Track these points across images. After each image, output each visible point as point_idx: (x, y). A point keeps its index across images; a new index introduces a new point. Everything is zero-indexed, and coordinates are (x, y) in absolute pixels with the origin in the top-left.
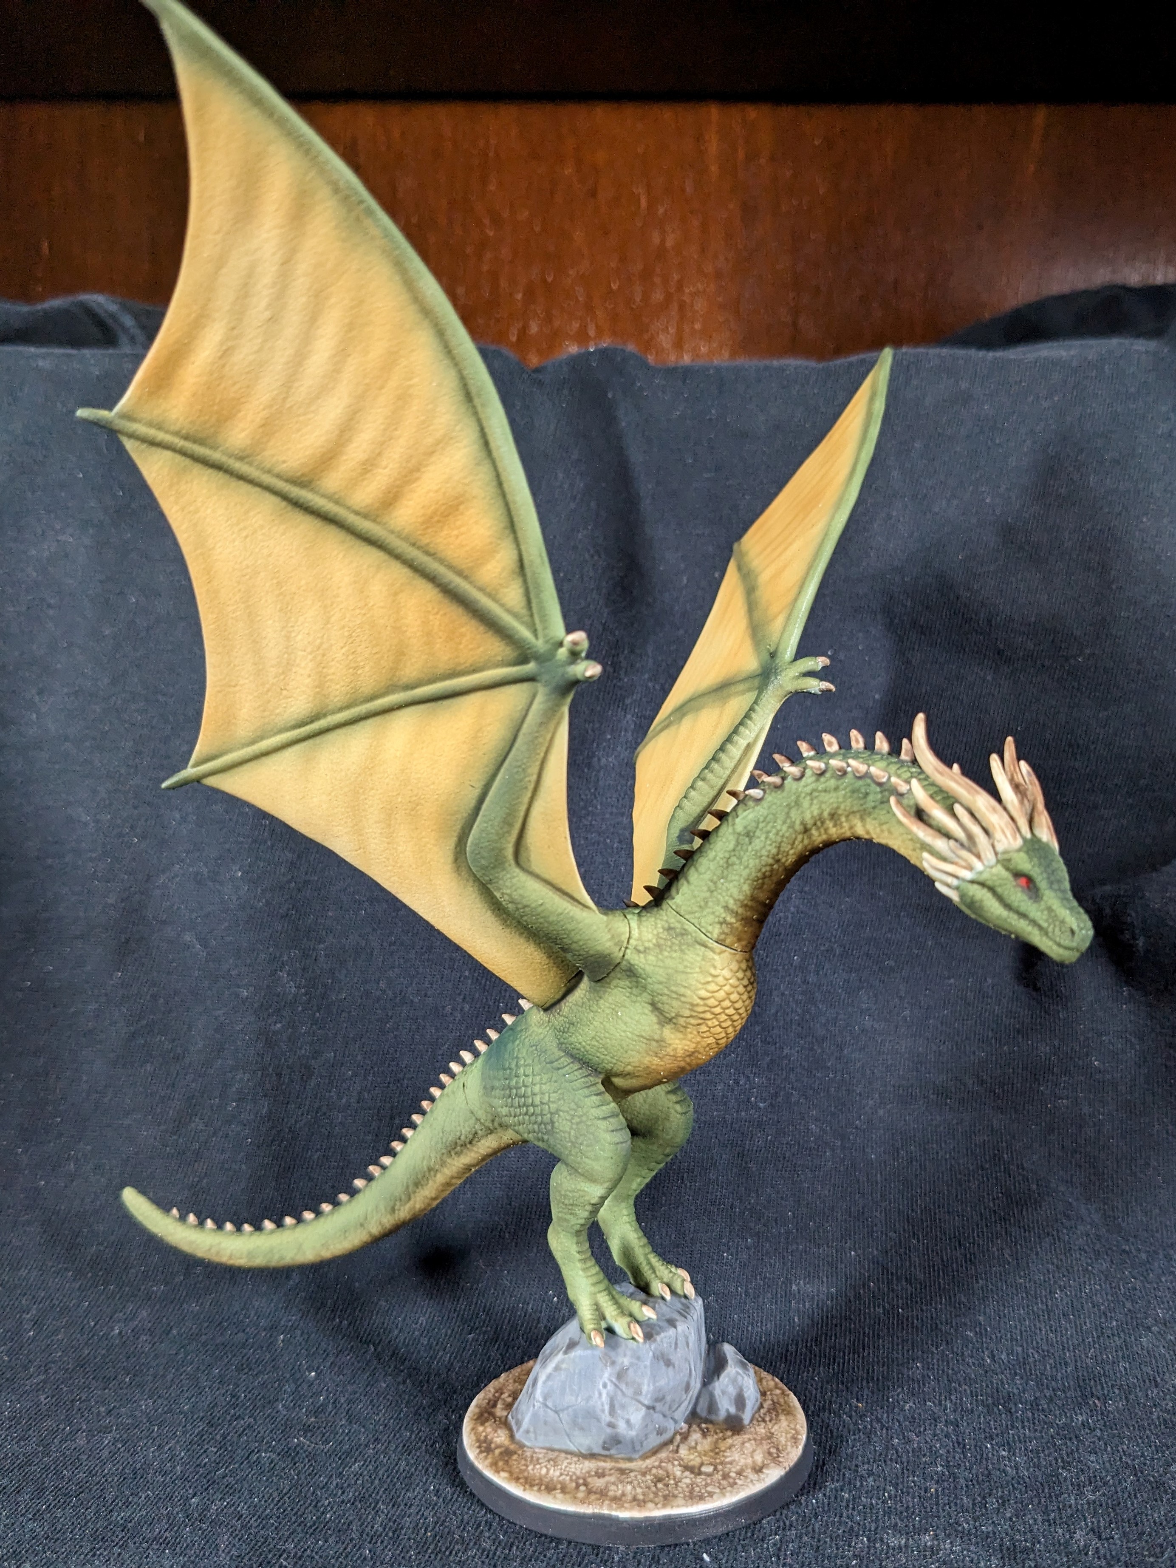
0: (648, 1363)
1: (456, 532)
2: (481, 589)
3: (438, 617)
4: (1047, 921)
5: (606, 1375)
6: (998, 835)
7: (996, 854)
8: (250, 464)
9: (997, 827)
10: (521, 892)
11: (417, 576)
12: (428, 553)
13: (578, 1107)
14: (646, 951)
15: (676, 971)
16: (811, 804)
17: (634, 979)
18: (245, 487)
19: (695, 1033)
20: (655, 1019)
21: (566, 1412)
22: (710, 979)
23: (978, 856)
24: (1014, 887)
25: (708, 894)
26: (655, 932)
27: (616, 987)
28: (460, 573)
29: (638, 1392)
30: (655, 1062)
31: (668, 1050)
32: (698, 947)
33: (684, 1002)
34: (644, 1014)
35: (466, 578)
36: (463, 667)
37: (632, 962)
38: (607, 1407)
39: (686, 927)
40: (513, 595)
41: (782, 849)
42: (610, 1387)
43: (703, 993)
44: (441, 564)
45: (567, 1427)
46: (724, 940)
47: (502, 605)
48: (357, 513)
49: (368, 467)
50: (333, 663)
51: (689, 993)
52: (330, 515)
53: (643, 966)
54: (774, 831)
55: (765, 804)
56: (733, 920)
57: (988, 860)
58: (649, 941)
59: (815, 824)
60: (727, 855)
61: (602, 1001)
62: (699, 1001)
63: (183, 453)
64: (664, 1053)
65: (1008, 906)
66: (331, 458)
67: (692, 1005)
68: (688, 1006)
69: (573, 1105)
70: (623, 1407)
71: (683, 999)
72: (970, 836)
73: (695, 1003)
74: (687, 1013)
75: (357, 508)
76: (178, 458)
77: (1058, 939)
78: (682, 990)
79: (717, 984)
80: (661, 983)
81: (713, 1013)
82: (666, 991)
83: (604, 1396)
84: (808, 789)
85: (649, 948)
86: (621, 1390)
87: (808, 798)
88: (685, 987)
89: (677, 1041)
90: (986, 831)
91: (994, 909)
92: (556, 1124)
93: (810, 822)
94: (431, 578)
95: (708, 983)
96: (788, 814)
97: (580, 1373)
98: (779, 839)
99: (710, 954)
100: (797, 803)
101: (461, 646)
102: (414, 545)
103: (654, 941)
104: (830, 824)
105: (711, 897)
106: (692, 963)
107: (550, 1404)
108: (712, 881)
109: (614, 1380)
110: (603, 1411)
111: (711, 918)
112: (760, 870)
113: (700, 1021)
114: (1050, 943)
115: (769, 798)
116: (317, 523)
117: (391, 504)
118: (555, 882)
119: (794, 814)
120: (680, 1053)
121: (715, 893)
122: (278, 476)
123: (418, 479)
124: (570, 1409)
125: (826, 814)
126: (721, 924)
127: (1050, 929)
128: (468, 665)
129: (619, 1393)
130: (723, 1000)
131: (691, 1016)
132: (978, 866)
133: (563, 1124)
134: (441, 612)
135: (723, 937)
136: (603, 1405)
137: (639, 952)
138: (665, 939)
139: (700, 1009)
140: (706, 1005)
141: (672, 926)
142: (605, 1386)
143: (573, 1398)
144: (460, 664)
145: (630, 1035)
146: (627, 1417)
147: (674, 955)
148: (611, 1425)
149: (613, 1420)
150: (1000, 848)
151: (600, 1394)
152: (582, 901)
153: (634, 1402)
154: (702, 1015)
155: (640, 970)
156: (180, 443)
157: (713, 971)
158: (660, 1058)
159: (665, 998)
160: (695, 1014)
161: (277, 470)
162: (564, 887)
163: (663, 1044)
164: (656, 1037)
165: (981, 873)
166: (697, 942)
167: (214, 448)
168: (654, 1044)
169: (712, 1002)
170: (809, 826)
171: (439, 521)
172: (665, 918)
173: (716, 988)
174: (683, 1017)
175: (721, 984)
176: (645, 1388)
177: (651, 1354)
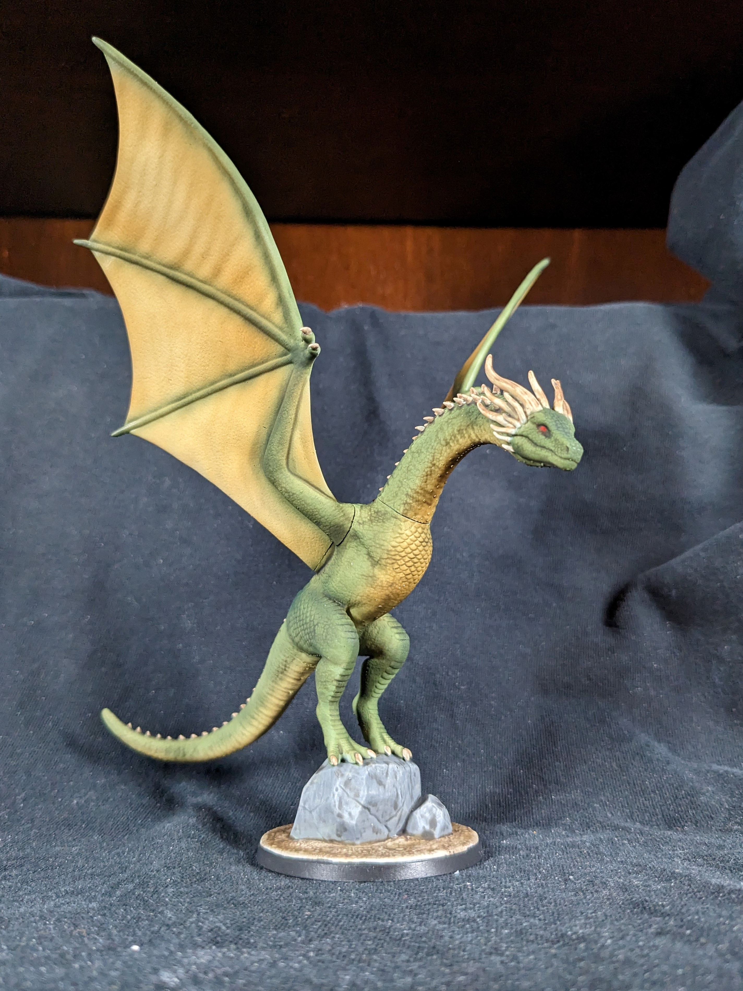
0: (364, 777)
1: (248, 286)
2: (263, 316)
3: (243, 333)
4: (554, 446)
5: (338, 783)
6: (527, 406)
7: (527, 416)
8: (151, 260)
9: (527, 401)
10: (291, 485)
11: (232, 312)
12: (236, 299)
13: (329, 619)
14: (364, 523)
15: (379, 532)
16: (448, 427)
17: (358, 540)
18: (149, 273)
19: (392, 569)
20: (369, 563)
21: (315, 811)
22: (398, 535)
23: (518, 420)
24: (538, 433)
25: (397, 489)
26: (370, 513)
27: (349, 547)
28: (252, 308)
29: (357, 795)
30: (372, 592)
31: (378, 582)
32: (392, 519)
33: (383, 550)
34: (364, 561)
35: (255, 311)
36: (257, 361)
37: (356, 530)
38: (337, 804)
39: (387, 509)
40: (278, 317)
41: (435, 457)
42: (340, 790)
43: (394, 544)
44: (243, 304)
45: (315, 821)
46: (406, 514)
47: (273, 323)
48: (201, 281)
49: (204, 256)
50: (194, 364)
51: (386, 544)
52: (189, 284)
53: (361, 531)
54: (430, 447)
55: (425, 433)
56: (411, 501)
57: (523, 420)
58: (365, 518)
59: (451, 439)
60: (407, 465)
61: (343, 559)
62: (392, 548)
63: (119, 257)
64: (376, 584)
65: (536, 444)
66: (188, 253)
67: (388, 551)
68: (386, 552)
69: (326, 620)
70: (347, 804)
71: (383, 547)
72: (514, 409)
73: (389, 549)
74: (385, 556)
75: (201, 278)
76: (119, 260)
77: (560, 455)
78: (382, 542)
79: (402, 538)
80: (370, 539)
81: (400, 556)
82: (373, 544)
83: (336, 796)
84: (446, 419)
85: (365, 522)
86: (347, 793)
87: (446, 424)
88: (384, 540)
89: (382, 576)
90: (522, 405)
91: (529, 449)
92: (316, 631)
93: (448, 438)
94: (238, 312)
95: (397, 537)
96: (437, 436)
97: (324, 784)
98: (433, 451)
99: (399, 522)
100: (441, 429)
101: (256, 349)
102: (229, 296)
103: (369, 518)
104: (459, 437)
105: (399, 490)
106: (388, 527)
107: (307, 807)
108: (399, 481)
109: (342, 786)
110: (335, 806)
111: (399, 502)
112: (424, 471)
113: (394, 561)
114: (556, 458)
115: (427, 430)
116: (184, 288)
117: (217, 275)
118: (310, 480)
119: (441, 436)
120: (385, 584)
121: (402, 488)
122: (164, 265)
123: (228, 260)
124: (318, 809)
125: (456, 432)
126: (404, 504)
127: (556, 450)
128: (259, 359)
129: (346, 795)
130: (406, 548)
131: (388, 558)
132: (518, 424)
133: (319, 630)
134: (245, 331)
135: (406, 511)
136: (335, 802)
137: (360, 524)
138: (375, 517)
139: (393, 553)
140: (396, 551)
141: (380, 510)
142: (337, 790)
143: (319, 801)
144: (255, 359)
145: (357, 575)
146: (349, 810)
147: (379, 524)
148: (340, 816)
149: (340, 812)
150: (528, 412)
151: (334, 795)
152: (326, 493)
153: (354, 801)
154: (394, 557)
155: (360, 534)
156: (118, 252)
157: (400, 531)
158: (374, 588)
159: (373, 548)
160: (390, 556)
161: (164, 262)
162: (315, 484)
163: (375, 579)
164: (371, 574)
165: (520, 428)
166: (392, 516)
167: (135, 254)
168: (370, 579)
169: (399, 549)
170: (448, 441)
171: (240, 281)
172: (376, 507)
173: (402, 540)
174: (384, 559)
175: (405, 538)
176: (361, 793)
177: (367, 773)
